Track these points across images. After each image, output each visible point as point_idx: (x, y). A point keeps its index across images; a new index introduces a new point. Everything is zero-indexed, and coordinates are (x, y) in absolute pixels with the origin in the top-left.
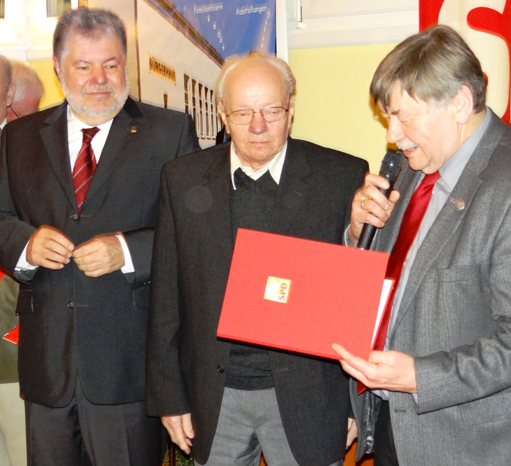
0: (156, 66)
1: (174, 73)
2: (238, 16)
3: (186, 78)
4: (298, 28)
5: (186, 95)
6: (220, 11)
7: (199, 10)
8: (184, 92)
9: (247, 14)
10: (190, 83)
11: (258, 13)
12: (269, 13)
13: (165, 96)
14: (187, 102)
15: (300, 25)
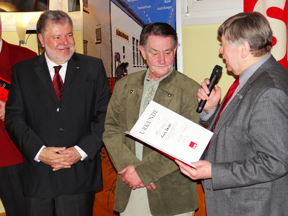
0: (119, 34)
1: (128, 36)
2: (158, 10)
3: (134, 39)
4: (186, 16)
5: (133, 47)
6: (150, 8)
7: (140, 8)
8: (133, 45)
9: (162, 10)
10: (135, 41)
11: (167, 9)
12: (173, 9)
13: (124, 47)
14: (134, 50)
15: (187, 15)
